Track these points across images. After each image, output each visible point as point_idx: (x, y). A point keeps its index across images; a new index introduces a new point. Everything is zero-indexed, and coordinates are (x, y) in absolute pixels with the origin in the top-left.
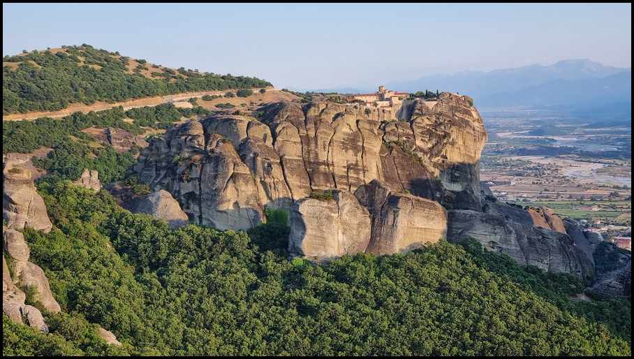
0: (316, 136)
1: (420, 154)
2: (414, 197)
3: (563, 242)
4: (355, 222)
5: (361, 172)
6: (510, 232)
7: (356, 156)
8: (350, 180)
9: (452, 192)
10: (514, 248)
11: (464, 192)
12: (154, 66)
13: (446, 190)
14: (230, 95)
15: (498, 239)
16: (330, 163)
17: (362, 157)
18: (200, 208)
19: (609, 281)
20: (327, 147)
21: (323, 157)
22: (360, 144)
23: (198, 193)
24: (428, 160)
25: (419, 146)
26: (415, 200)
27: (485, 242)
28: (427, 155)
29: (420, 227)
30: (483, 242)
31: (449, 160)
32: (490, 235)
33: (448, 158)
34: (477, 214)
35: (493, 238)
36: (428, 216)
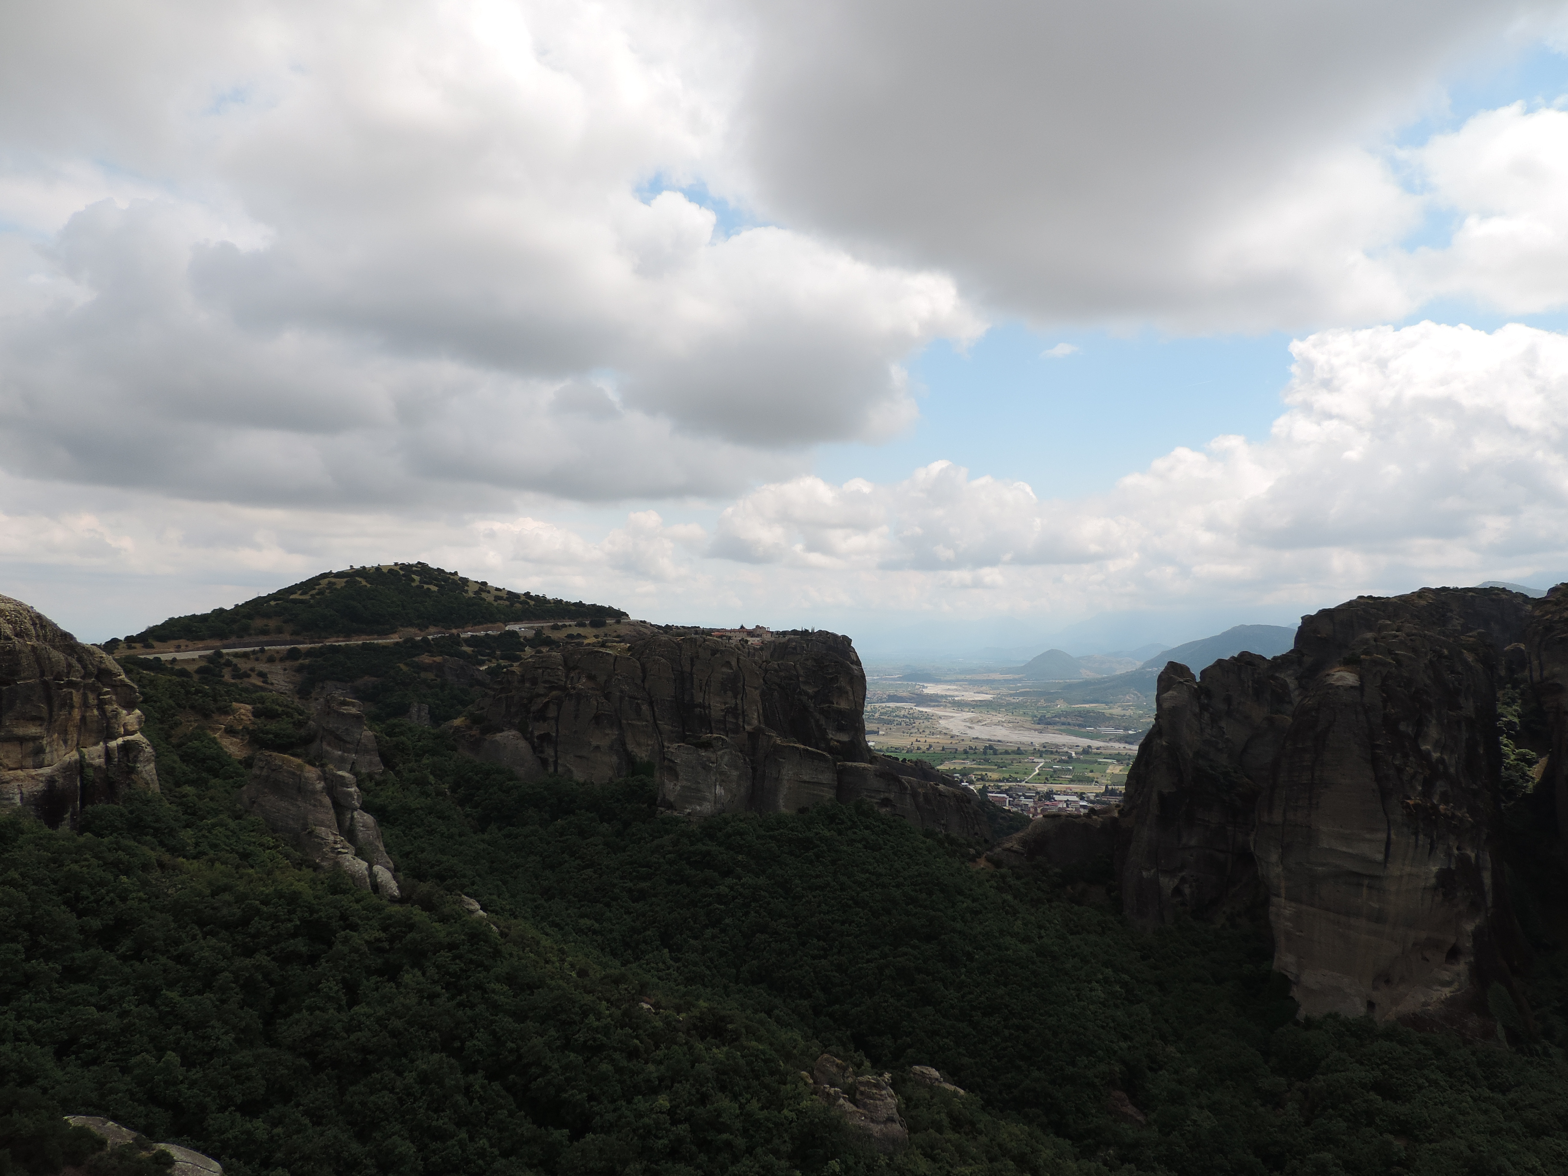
0: (691, 674)
1: (804, 698)
2: (802, 746)
4: (735, 773)
5: (741, 717)
6: (906, 789)
7: (736, 698)
8: (727, 726)
9: (838, 741)
11: (851, 742)
12: (497, 589)
13: (832, 739)
14: (582, 625)
16: (707, 704)
17: (742, 700)
18: (556, 752)
19: (1011, 844)
20: (703, 687)
21: (699, 698)
22: (740, 685)
23: (554, 734)
24: (813, 705)
25: (803, 690)
26: (804, 750)
27: (879, 799)
28: (812, 700)
29: (808, 780)
30: (876, 799)
31: (835, 705)
32: (883, 792)
33: (835, 703)
34: (871, 768)
35: (886, 795)
36: (817, 769)
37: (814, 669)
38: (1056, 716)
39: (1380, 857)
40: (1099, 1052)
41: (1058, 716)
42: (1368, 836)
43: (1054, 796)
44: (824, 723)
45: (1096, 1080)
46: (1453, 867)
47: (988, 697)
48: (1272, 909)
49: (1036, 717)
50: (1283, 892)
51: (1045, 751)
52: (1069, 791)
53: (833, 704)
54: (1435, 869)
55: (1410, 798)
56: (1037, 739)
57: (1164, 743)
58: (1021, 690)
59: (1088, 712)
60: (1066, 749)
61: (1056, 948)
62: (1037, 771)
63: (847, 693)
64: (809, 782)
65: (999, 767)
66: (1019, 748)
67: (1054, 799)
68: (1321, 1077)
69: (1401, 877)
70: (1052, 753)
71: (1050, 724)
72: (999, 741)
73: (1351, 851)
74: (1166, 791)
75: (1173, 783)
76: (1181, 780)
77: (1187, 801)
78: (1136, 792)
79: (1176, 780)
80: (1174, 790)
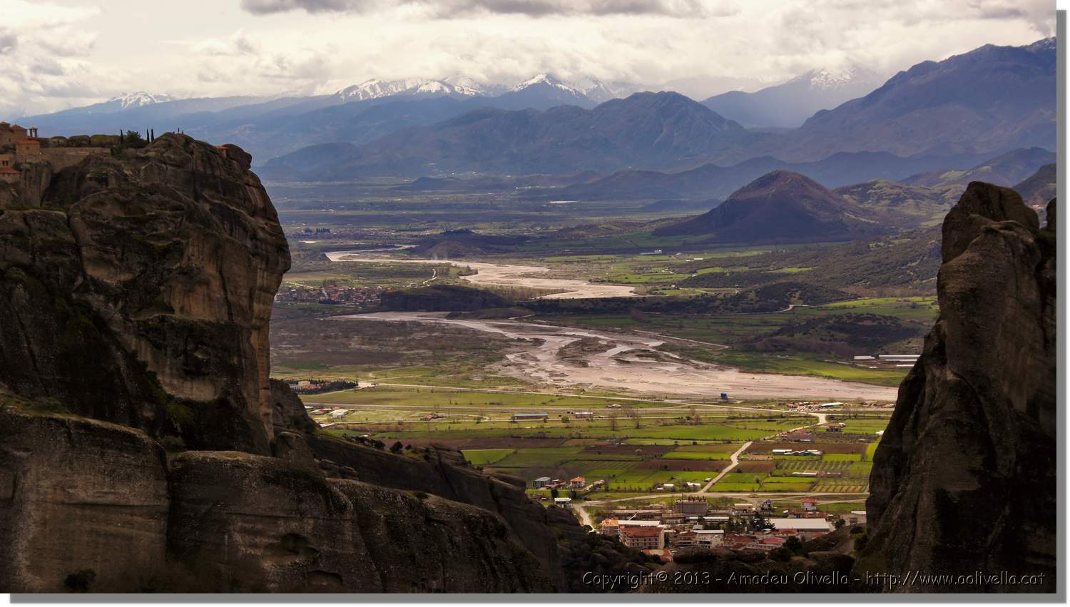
1: (96, 301)
3: (478, 532)
6: (342, 508)
10: (351, 550)
11: (222, 403)
13: (170, 397)
15: (309, 528)
24: (118, 317)
25: (92, 279)
26: (79, 425)
27: (274, 537)
28: (116, 304)
29: (90, 500)
30: (269, 537)
31: (177, 315)
32: (286, 519)
33: (177, 309)
34: (252, 462)
35: (294, 525)
36: (114, 471)
37: (119, 226)
43: (772, 521)
44: (149, 358)
47: (624, 292)
52: (808, 506)
53: (172, 311)
57: (950, 376)
58: (700, 272)
59: (859, 318)
60: (804, 409)
62: (735, 463)
63: (206, 283)
64: (93, 505)
67: (771, 527)
70: (770, 419)
74: (954, 489)
75: (973, 472)
76: (991, 462)
77: (1007, 511)
78: (894, 493)
79: (978, 462)
80: (974, 485)
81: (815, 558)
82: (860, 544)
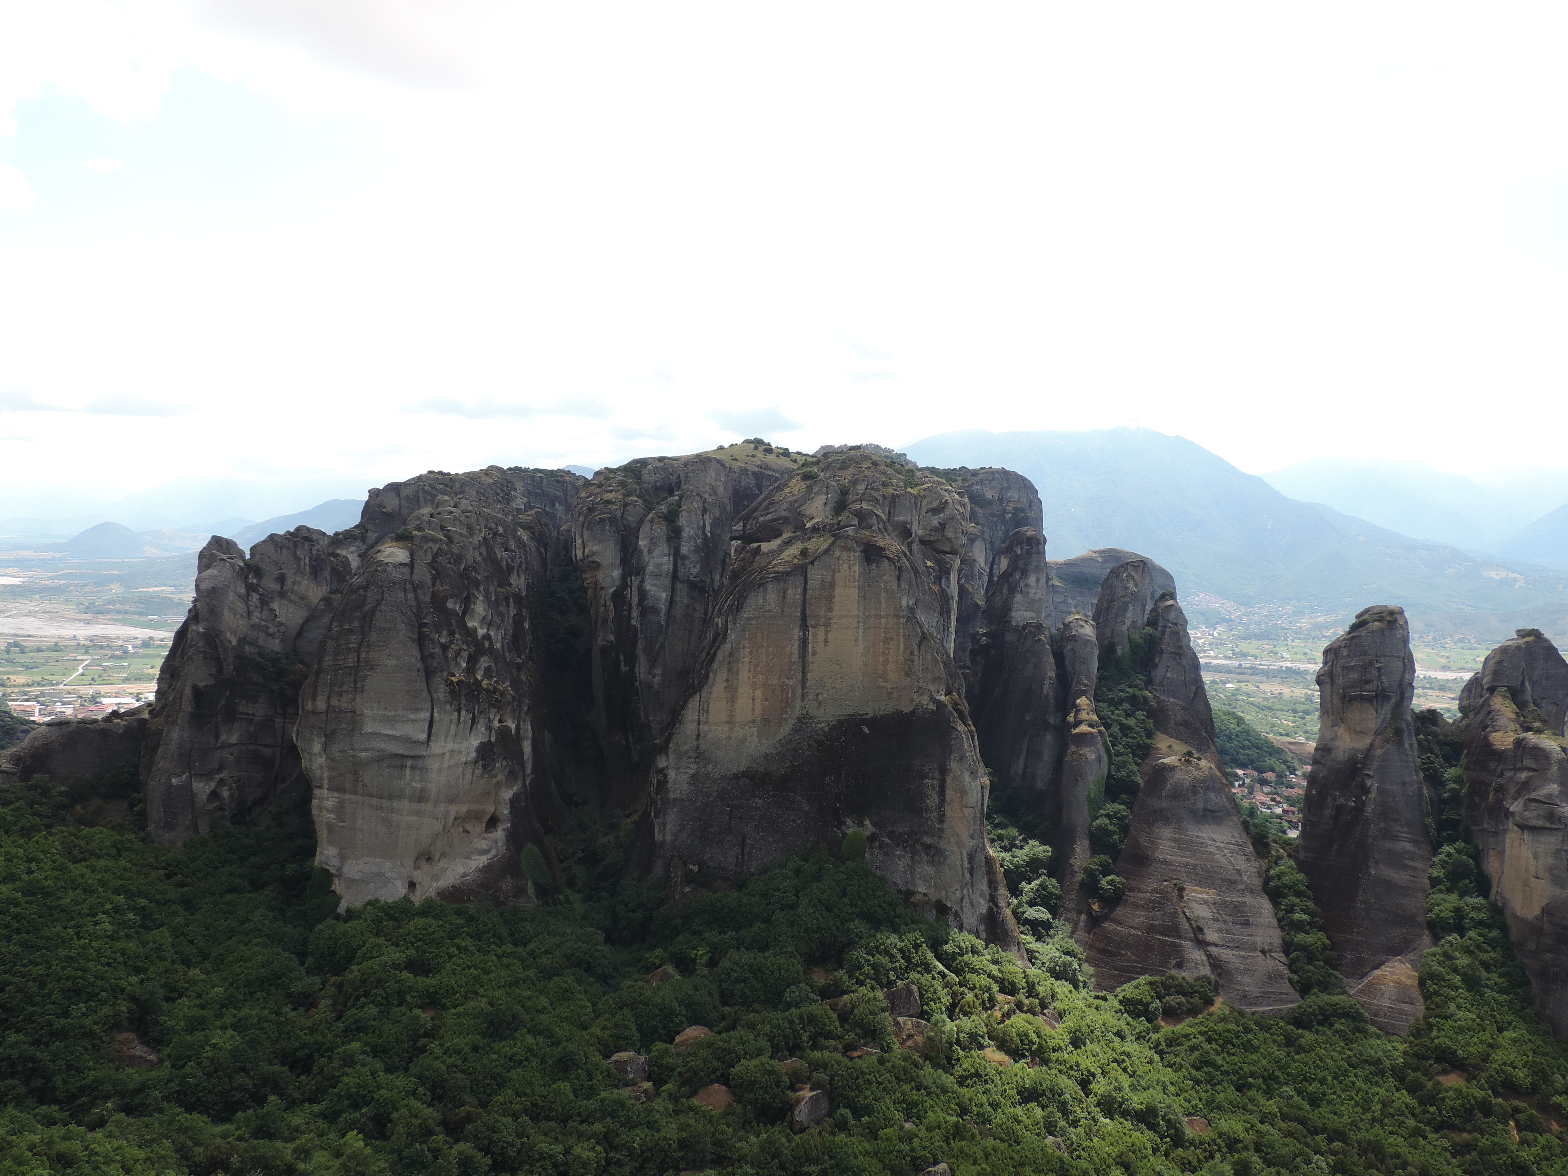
38: (109, 603)
39: (423, 737)
40: (103, 994)
41: (112, 602)
42: (412, 716)
43: (102, 699)
45: (95, 1027)
46: (493, 739)
47: (16, 581)
48: (315, 802)
49: (81, 604)
50: (326, 783)
51: (93, 646)
52: (122, 691)
54: (475, 743)
55: (454, 675)
56: (84, 632)
57: (201, 630)
58: (62, 572)
59: (152, 597)
60: (120, 643)
61: (50, 882)
62: (81, 671)
65: (28, 668)
66: (56, 644)
67: (101, 703)
68: (355, 968)
69: (444, 754)
70: (102, 647)
71: (101, 613)
72: (29, 636)
73: (394, 733)
74: (201, 684)
75: (211, 675)
76: (220, 671)
77: (228, 694)
78: (170, 687)
79: (214, 671)
80: (211, 682)
81: (127, 720)
82: (150, 712)
